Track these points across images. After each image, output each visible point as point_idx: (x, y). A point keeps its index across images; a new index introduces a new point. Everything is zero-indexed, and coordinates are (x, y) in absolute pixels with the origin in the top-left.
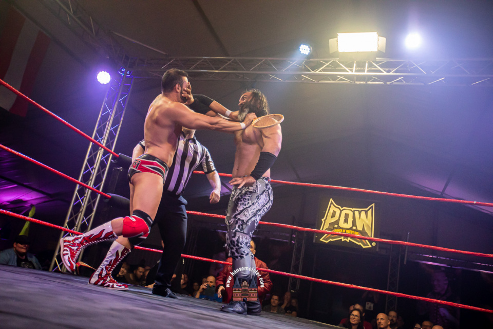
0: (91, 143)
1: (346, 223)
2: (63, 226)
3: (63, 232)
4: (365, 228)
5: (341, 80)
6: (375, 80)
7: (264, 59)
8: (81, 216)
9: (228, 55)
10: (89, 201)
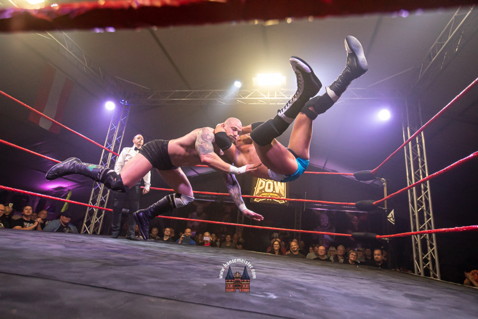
0: (104, 150)
2: (88, 203)
3: (88, 208)
4: (281, 191)
5: (261, 102)
6: (281, 102)
7: (213, 91)
8: (100, 196)
9: (190, 89)
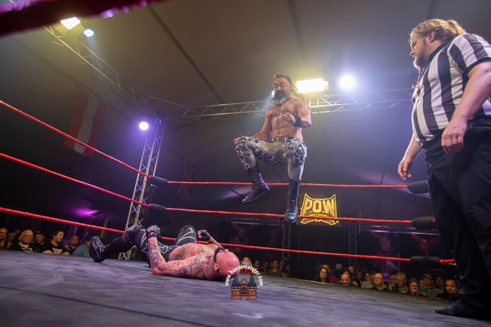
1: (317, 210)
4: (331, 212)
6: (325, 110)
7: (249, 103)
9: (225, 103)
10: (141, 210)
